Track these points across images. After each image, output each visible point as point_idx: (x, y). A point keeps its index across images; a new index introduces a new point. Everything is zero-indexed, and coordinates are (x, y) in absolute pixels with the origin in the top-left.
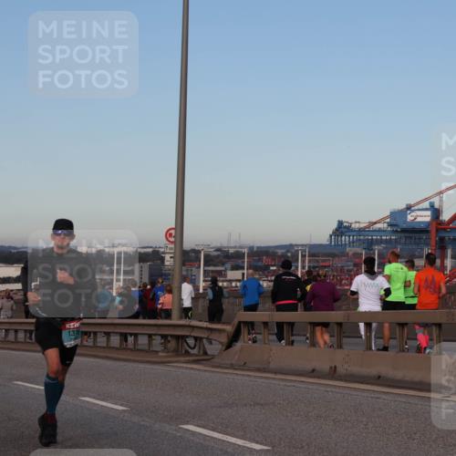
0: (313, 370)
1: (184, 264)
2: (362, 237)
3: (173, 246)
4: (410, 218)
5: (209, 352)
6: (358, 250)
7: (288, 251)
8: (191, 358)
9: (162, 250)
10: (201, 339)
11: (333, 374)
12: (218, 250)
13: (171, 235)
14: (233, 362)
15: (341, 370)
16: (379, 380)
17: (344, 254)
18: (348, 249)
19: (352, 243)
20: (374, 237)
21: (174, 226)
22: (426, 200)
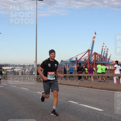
1: (37, 67)
4: (72, 59)
6: (65, 64)
9: (34, 64)
10: (40, 78)
13: (35, 62)
15: (62, 83)
16: (68, 85)
17: (63, 65)
19: (64, 63)
20: (67, 63)
22: (75, 57)
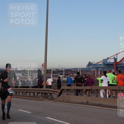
0: (82, 102)
1: (47, 73)
2: (95, 66)
3: (44, 68)
4: (108, 61)
5: (54, 97)
6: (94, 70)
7: (75, 70)
8: (49, 99)
9: (41, 69)
10: (51, 94)
11: (87, 103)
12: (56, 69)
13: (43, 65)
14: (60, 100)
15: (90, 102)
16: (100, 105)
17: (91, 71)
18: (91, 70)
19: (92, 68)
20: (99, 66)
21: (44, 63)
22: (113, 56)
